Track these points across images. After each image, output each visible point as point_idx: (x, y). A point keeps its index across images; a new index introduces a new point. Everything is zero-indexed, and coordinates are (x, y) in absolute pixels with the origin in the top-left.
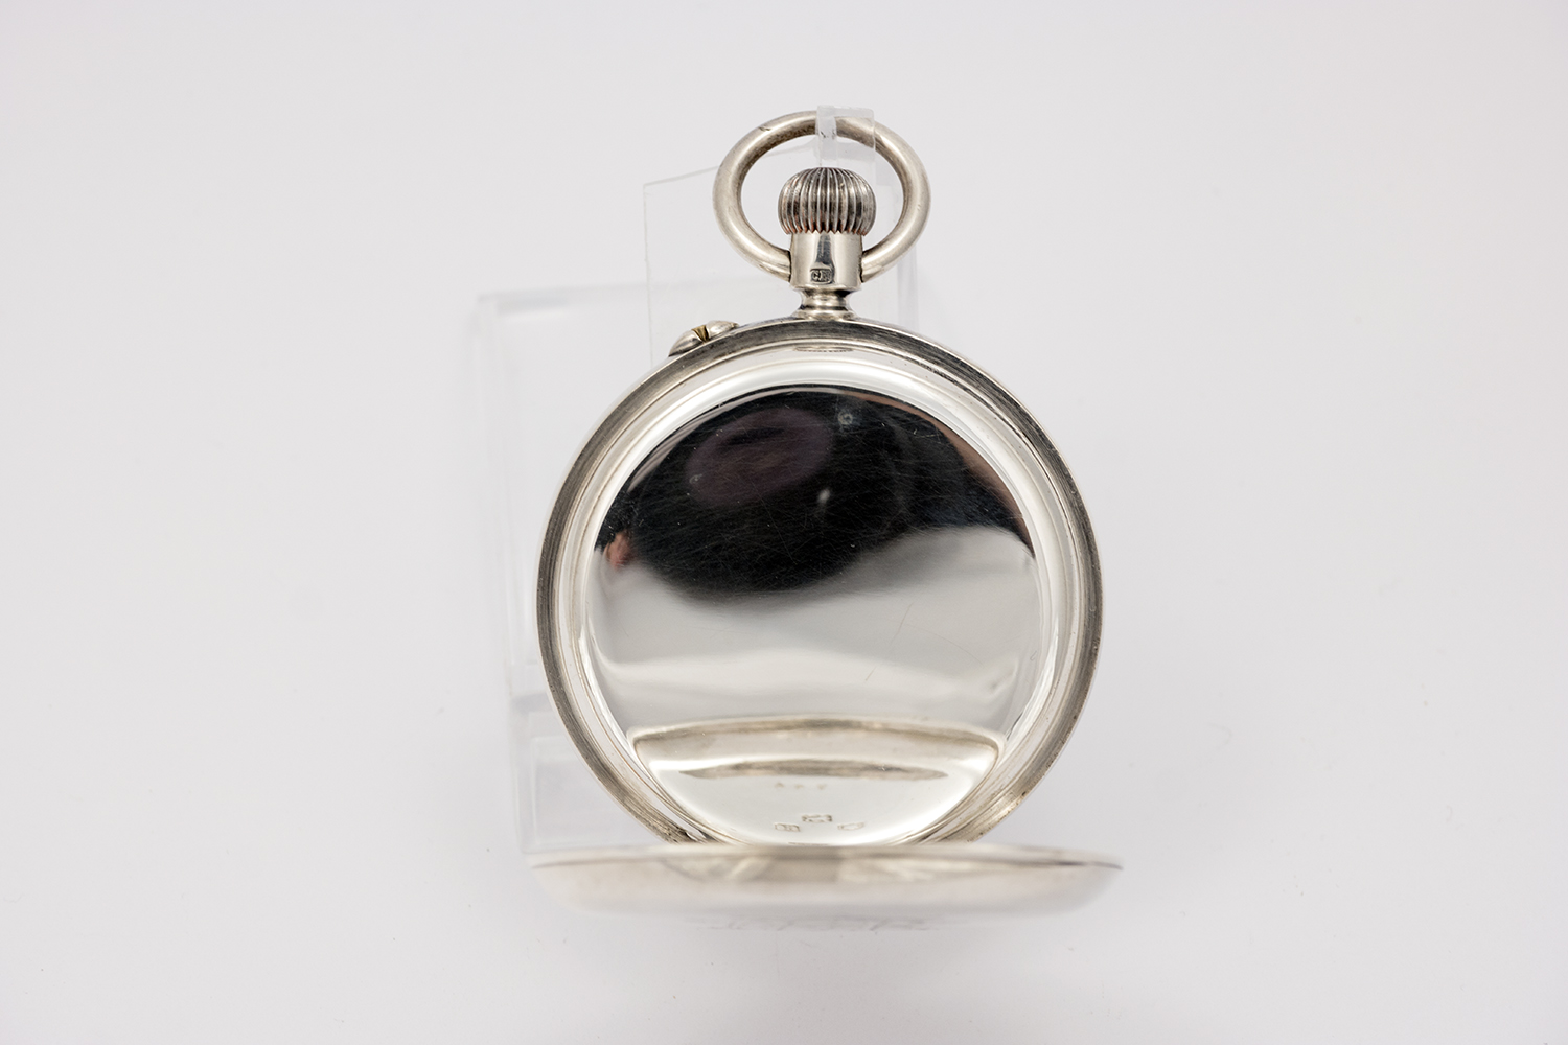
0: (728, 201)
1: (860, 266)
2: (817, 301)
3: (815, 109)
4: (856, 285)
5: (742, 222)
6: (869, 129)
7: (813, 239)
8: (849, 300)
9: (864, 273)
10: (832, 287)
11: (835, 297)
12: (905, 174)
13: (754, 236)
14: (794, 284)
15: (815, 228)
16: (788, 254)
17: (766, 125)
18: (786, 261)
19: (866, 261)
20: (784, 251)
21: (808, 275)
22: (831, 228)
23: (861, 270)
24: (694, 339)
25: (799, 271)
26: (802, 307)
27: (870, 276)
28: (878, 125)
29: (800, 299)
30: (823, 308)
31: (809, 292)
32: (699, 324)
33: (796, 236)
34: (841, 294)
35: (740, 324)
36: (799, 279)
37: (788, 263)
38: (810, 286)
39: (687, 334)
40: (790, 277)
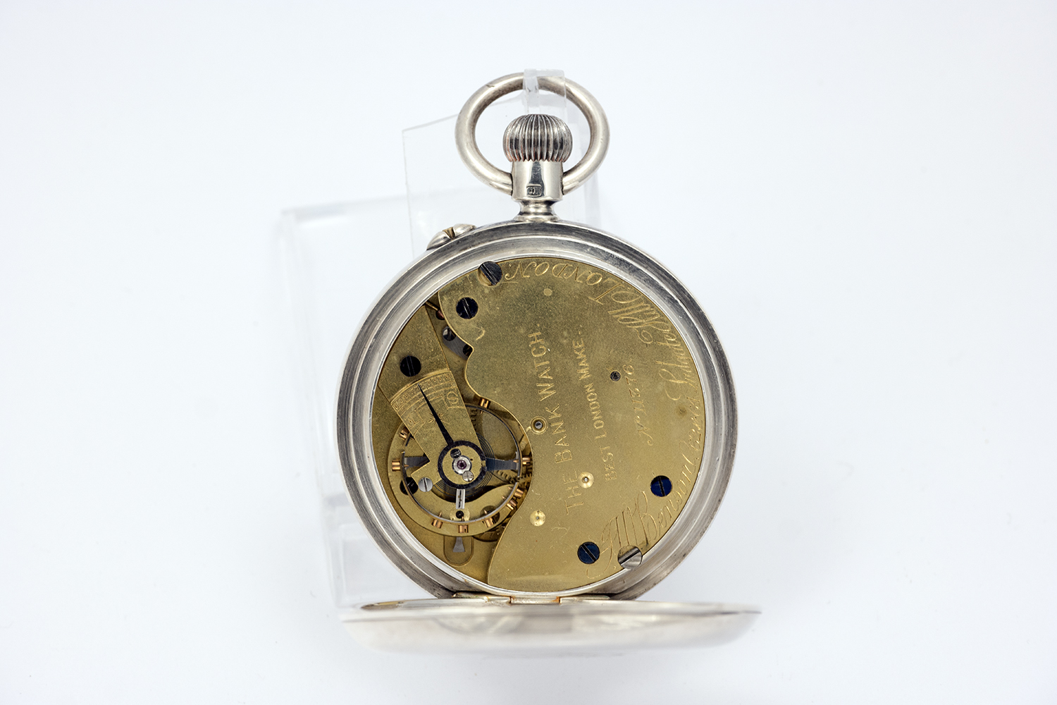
0: (466, 140)
1: (562, 183)
2: (532, 209)
3: (522, 71)
4: (558, 196)
5: (477, 153)
6: (562, 83)
7: (528, 165)
8: (554, 207)
9: (565, 188)
10: (542, 199)
11: (544, 206)
12: (591, 117)
13: (486, 163)
14: (515, 197)
15: (530, 158)
16: (511, 176)
17: (491, 83)
18: (509, 181)
19: (566, 180)
20: (507, 174)
21: (525, 191)
22: (541, 157)
23: (562, 187)
24: (445, 238)
25: (518, 188)
26: (521, 213)
27: (569, 190)
28: (567, 81)
29: (519, 207)
30: (536, 214)
31: (526, 203)
32: (448, 227)
33: (515, 163)
34: (549, 203)
35: (477, 226)
36: (519, 193)
37: (511, 183)
38: (526, 198)
39: (439, 234)
40: (512, 192)
